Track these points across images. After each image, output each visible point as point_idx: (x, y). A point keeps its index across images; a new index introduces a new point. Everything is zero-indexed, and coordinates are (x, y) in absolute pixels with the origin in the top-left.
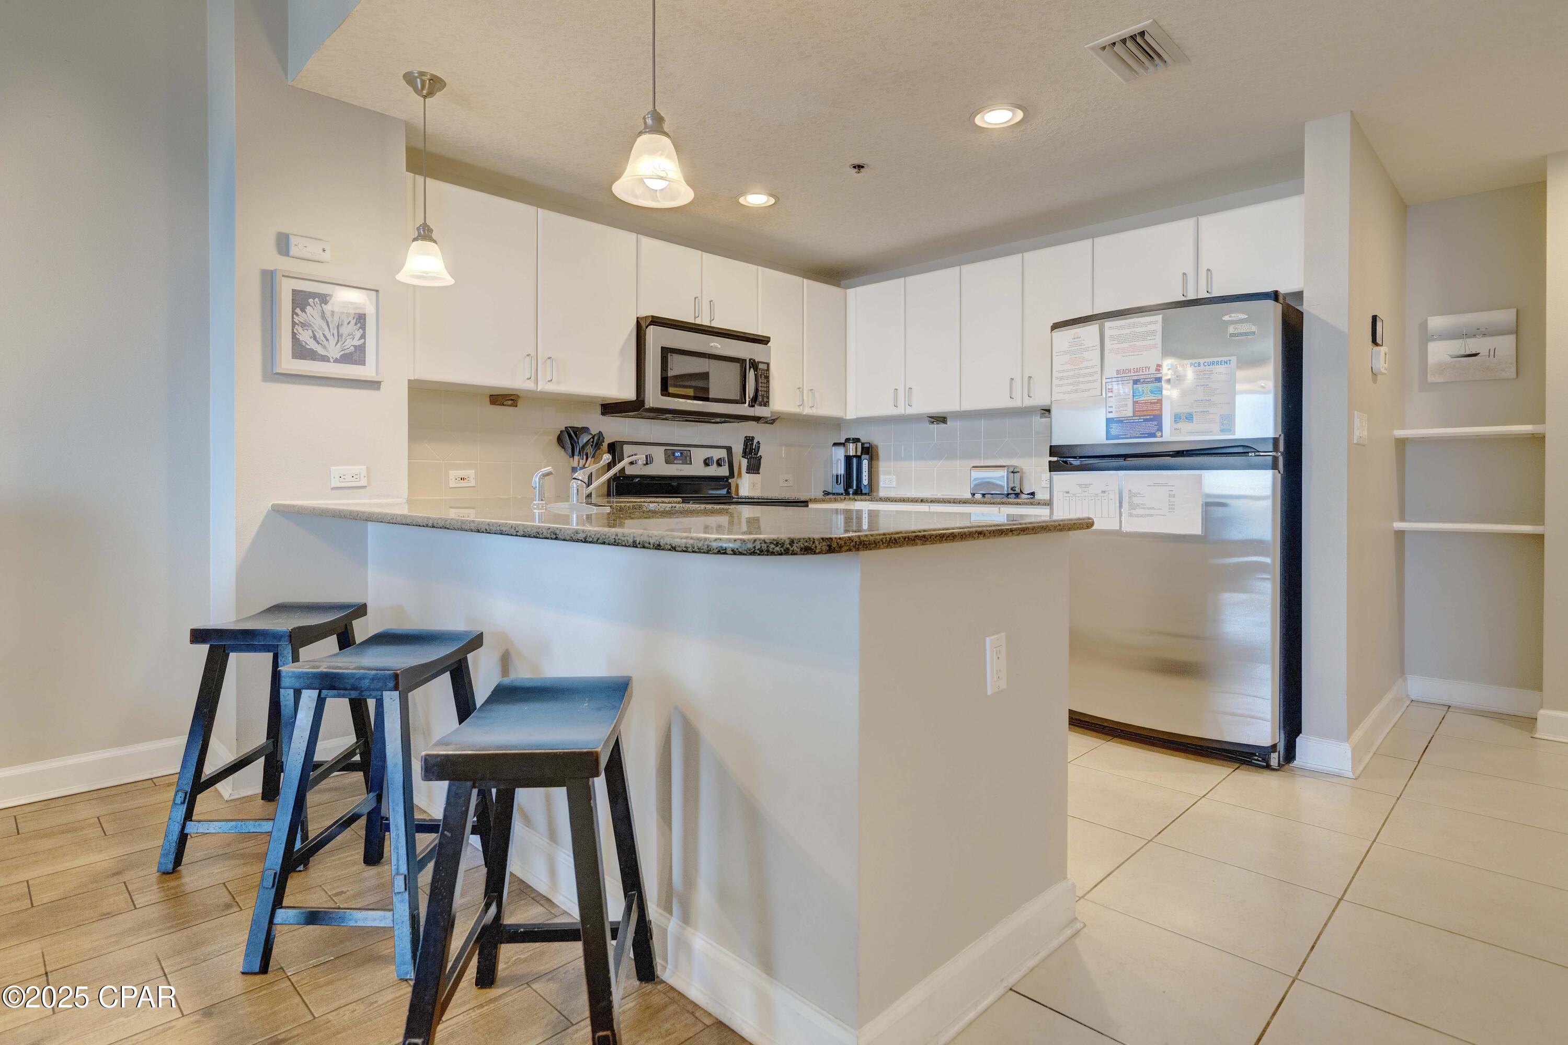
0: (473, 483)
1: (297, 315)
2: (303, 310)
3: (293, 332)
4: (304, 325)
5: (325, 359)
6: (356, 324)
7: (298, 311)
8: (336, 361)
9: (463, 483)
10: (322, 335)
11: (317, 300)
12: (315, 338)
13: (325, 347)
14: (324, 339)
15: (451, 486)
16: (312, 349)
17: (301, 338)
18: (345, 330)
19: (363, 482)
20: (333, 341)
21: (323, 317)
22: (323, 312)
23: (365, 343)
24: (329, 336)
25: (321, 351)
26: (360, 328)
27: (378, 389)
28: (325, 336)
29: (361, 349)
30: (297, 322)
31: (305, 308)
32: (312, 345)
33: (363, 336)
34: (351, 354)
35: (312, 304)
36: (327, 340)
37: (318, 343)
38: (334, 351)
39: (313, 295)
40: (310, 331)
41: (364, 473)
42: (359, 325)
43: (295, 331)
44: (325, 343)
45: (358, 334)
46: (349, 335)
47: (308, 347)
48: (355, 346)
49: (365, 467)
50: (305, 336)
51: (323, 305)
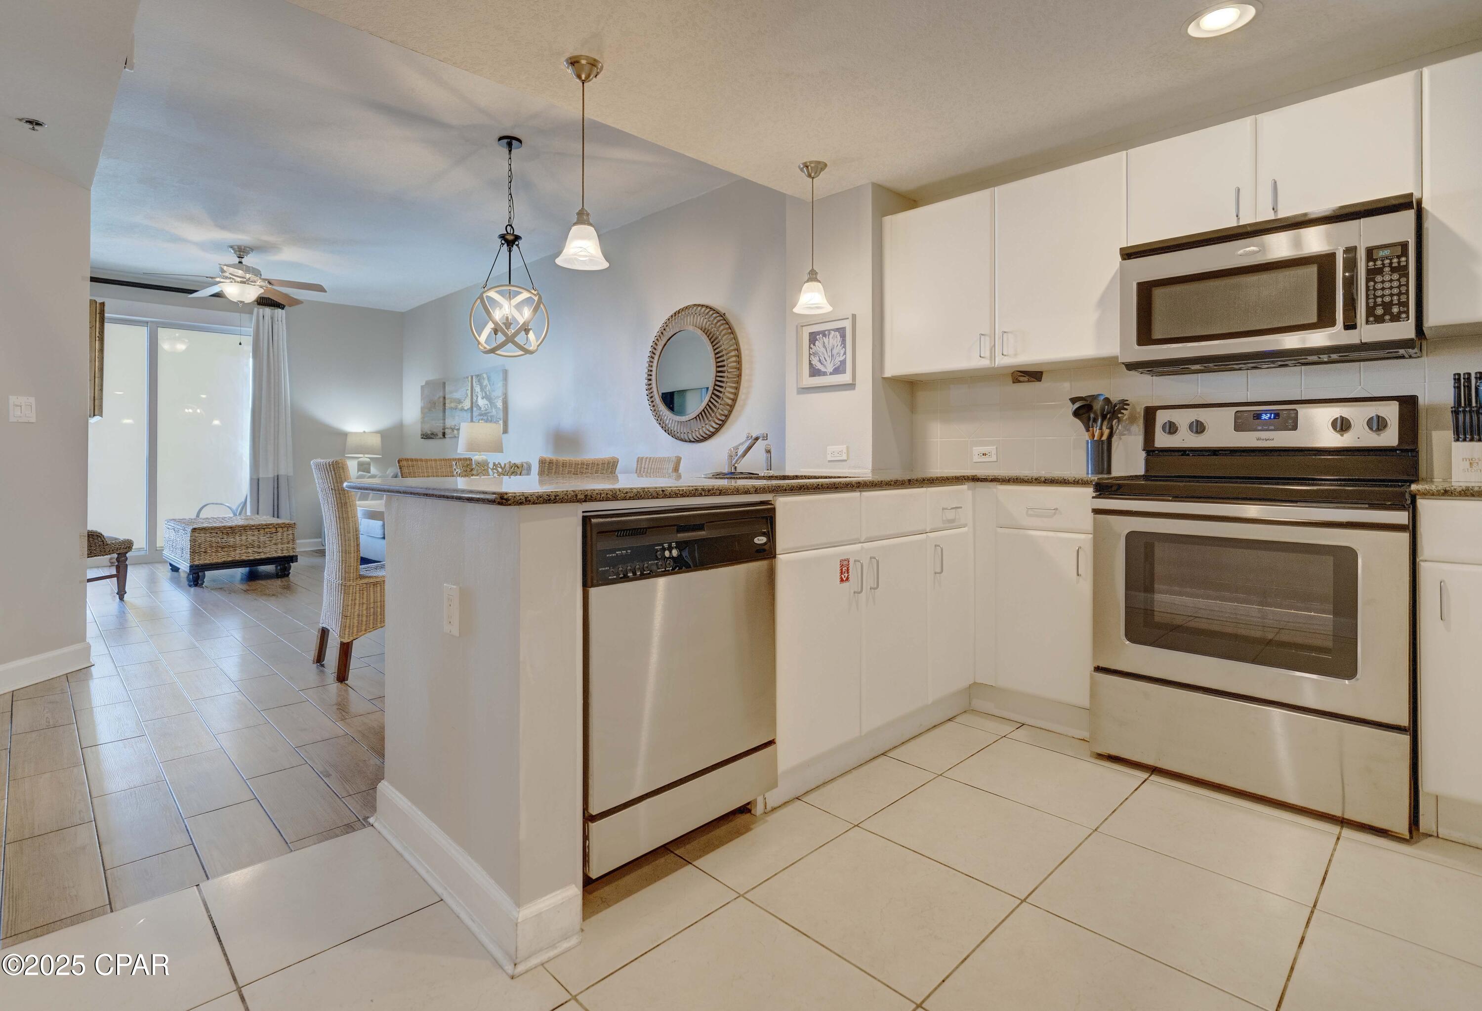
0: (994, 458)
1: (812, 349)
2: (814, 345)
3: (810, 360)
4: (815, 354)
5: (825, 374)
6: (841, 345)
7: (812, 346)
8: (831, 374)
9: (984, 459)
10: (823, 359)
11: (821, 335)
12: (820, 361)
13: (825, 366)
14: (824, 361)
15: (974, 461)
16: (818, 369)
17: (813, 362)
18: (835, 352)
19: (844, 457)
20: (829, 360)
21: (824, 346)
22: (824, 342)
23: (846, 358)
24: (827, 358)
25: (823, 369)
26: (843, 347)
27: (854, 389)
28: (825, 359)
29: (843, 362)
30: (812, 353)
31: (815, 343)
32: (819, 366)
33: (845, 353)
34: (838, 367)
35: (818, 339)
36: (826, 361)
37: (822, 364)
38: (830, 369)
39: (818, 333)
40: (818, 357)
41: (845, 451)
42: (842, 346)
43: (811, 359)
44: (825, 363)
45: (842, 352)
46: (837, 354)
47: (817, 368)
48: (840, 361)
49: (845, 446)
50: (815, 361)
51: (824, 338)
